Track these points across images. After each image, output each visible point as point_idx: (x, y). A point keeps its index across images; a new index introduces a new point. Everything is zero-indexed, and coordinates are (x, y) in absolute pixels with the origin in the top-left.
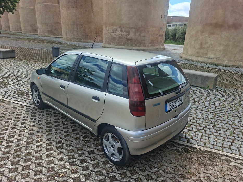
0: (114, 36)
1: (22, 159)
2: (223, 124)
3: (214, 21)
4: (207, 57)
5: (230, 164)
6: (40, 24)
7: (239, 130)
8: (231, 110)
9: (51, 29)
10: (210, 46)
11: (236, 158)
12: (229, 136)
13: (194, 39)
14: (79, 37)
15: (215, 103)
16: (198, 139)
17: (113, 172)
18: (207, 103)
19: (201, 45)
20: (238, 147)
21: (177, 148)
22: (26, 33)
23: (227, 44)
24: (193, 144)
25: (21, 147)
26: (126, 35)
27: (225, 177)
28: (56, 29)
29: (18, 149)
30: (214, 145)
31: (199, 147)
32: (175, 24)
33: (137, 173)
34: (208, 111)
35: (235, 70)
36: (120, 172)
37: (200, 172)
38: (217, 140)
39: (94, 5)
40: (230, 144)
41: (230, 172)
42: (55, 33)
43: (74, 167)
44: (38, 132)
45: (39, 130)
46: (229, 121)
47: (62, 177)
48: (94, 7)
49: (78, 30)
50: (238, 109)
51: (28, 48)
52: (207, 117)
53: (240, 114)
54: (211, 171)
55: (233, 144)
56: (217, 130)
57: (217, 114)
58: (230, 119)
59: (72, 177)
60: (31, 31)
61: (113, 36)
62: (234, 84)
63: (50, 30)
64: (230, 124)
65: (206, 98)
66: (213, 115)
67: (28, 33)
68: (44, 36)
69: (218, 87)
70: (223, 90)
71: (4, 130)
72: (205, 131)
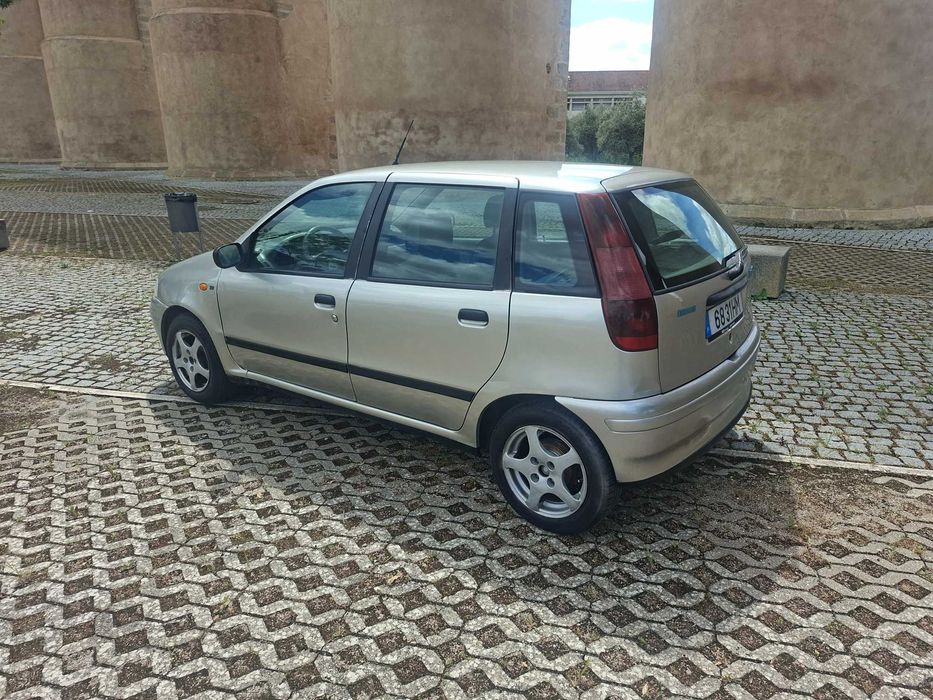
0: (382, 149)
1: (226, 553)
2: (847, 392)
3: (743, 74)
4: (729, 199)
5: (908, 495)
6: (69, 121)
7: (902, 404)
8: (858, 351)
9: (117, 138)
10: (736, 161)
11: (919, 477)
12: (877, 421)
13: (678, 140)
14: (235, 161)
15: (800, 337)
16: (789, 440)
17: (555, 552)
18: (778, 340)
19: (707, 158)
20: (916, 447)
21: (731, 470)
22: (8, 159)
23: (794, 150)
24: (776, 453)
25: (204, 520)
26: (425, 143)
27: (906, 528)
28: (134, 138)
29: (196, 528)
30: (841, 451)
31: (797, 460)
32: (583, 100)
33: (633, 548)
34: (790, 361)
35: (830, 236)
36: (580, 550)
37: (828, 525)
38: (847, 437)
39: (287, 38)
40: (890, 443)
41: (916, 515)
42: (132, 154)
43: (422, 553)
44: (241, 472)
45: (239, 468)
46: (862, 381)
47: (394, 583)
48: (285, 43)
49: (230, 133)
50: (878, 348)
51: (41, 214)
52: (792, 376)
53: (890, 361)
54: (858, 517)
55: (896, 441)
56: (835, 411)
57: (820, 368)
58: (866, 376)
59: (430, 580)
60: (29, 152)
61: (377, 148)
62: (840, 279)
63: (110, 140)
64: (870, 391)
65: (769, 324)
66: (809, 372)
67: (14, 159)
68: (89, 165)
69: (793, 290)
70: (812, 298)
71: (107, 479)
72: (800, 416)
